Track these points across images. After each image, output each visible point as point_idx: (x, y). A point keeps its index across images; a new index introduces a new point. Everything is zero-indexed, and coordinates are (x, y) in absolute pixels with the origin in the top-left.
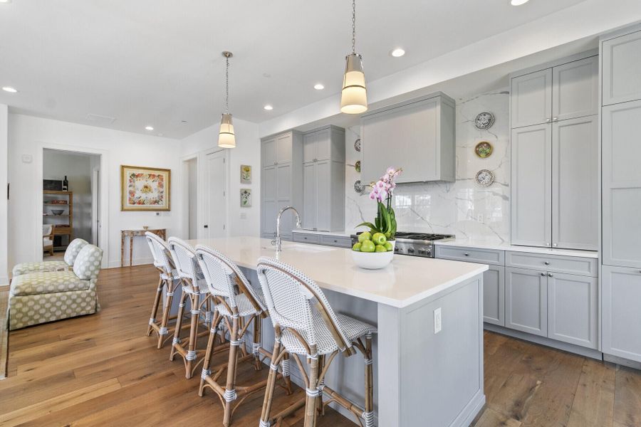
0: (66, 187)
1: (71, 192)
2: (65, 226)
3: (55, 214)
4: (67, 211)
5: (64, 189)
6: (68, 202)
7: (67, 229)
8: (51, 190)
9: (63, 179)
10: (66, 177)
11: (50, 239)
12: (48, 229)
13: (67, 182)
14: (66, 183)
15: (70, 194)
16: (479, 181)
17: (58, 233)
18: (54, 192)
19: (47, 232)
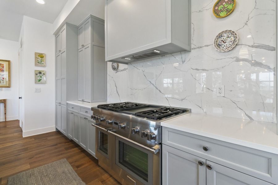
16: (219, 46)
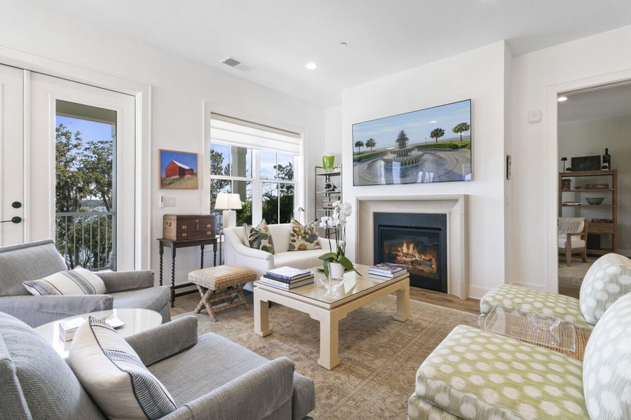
0: (607, 164)
1: (615, 171)
2: (606, 221)
3: (592, 204)
4: (608, 198)
5: (604, 167)
6: (610, 186)
7: (610, 225)
8: (585, 170)
9: (602, 153)
10: (607, 150)
11: (582, 238)
12: (578, 224)
13: (610, 156)
14: (607, 158)
15: (614, 174)
17: (595, 231)
18: (589, 173)
19: (578, 228)
